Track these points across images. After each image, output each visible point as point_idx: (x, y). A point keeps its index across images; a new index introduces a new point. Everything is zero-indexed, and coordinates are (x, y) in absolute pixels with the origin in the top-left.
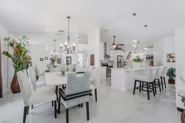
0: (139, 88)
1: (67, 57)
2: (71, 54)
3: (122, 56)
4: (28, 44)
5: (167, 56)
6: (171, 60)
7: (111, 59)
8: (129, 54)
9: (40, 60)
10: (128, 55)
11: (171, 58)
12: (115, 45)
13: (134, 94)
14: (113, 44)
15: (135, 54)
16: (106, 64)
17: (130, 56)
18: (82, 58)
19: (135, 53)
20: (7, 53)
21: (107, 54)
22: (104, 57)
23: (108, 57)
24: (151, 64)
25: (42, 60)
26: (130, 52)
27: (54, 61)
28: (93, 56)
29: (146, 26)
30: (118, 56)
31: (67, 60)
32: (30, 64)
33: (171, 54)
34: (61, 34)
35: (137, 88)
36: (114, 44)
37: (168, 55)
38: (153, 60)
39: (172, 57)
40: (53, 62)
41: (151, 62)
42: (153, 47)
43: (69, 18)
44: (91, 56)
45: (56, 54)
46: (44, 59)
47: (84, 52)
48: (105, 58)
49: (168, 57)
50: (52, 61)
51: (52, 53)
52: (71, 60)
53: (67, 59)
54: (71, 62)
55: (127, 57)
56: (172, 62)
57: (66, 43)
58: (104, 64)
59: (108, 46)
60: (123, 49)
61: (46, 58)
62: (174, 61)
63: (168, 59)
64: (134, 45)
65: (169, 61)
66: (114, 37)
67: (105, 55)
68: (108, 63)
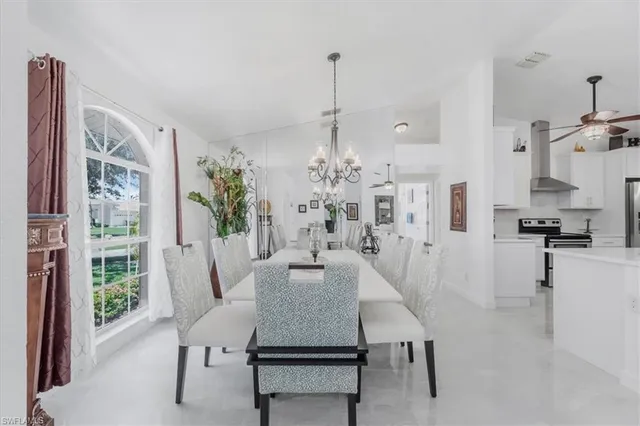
1: (380, 200)
2: (390, 187)
4: (251, 167)
7: (577, 200)
12: (600, 122)
14: (583, 118)
16: (549, 224)
18: (425, 200)
20: (199, 196)
21: (554, 174)
22: (532, 192)
23: (556, 192)
25: (303, 209)
27: (336, 211)
28: (462, 188)
30: (629, 180)
31: (377, 208)
36: (587, 120)
40: (333, 215)
43: (334, 60)
44: (454, 188)
46: (308, 207)
47: (429, 177)
48: (541, 197)
50: (331, 212)
52: (392, 208)
53: (377, 204)
54: (392, 214)
57: (321, 151)
58: (534, 224)
59: (553, 134)
61: (314, 204)
66: (594, 80)
67: (541, 179)
68: (557, 221)
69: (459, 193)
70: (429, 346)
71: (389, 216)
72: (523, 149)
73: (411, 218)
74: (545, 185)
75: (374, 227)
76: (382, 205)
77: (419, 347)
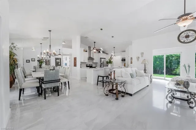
0: (102, 81)
1: (56, 59)
2: (60, 56)
3: (105, 58)
4: (15, 48)
7: (94, 61)
9: (26, 62)
10: (111, 57)
13: (97, 85)
14: (94, 48)
15: (115, 57)
16: (91, 65)
18: (69, 60)
21: (92, 56)
22: (88, 59)
25: (28, 61)
26: (112, 55)
27: (42, 62)
28: (76, 58)
29: (113, 37)
30: (100, 58)
32: (16, 66)
34: (47, 40)
35: (100, 81)
42: (125, 51)
43: (50, 31)
44: (74, 58)
45: (42, 56)
46: (31, 61)
48: (90, 60)
50: (40, 63)
51: (38, 56)
54: (61, 63)
58: (89, 65)
60: (106, 52)
61: (33, 60)
66: (95, 42)
67: (90, 57)
68: (92, 65)
69: (75, 59)
70: (68, 82)
71: (59, 64)
72: (87, 51)
73: (66, 64)
74: (90, 58)
75: (55, 67)
76: (57, 61)
77: (67, 83)
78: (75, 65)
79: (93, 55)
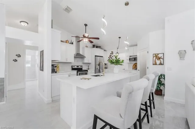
3: (102, 57)
5: (153, 57)
6: (158, 62)
7: (86, 61)
8: (111, 54)
10: (110, 56)
11: (157, 60)
17: (112, 57)
19: (117, 53)
22: (75, 57)
23: (82, 58)
24: (135, 67)
26: (112, 52)
30: (96, 56)
33: (158, 54)
37: (154, 55)
38: (136, 62)
39: (159, 58)
41: (135, 65)
42: (137, 45)
48: (78, 59)
49: (155, 58)
55: (109, 59)
56: (159, 65)
58: (76, 67)
60: (103, 48)
62: (161, 64)
63: (154, 61)
64: (102, 30)
65: (156, 64)
66: (86, 25)
68: (81, 66)
72: (72, 43)
74: (79, 56)
78: (42, 69)
79: (83, 51)
